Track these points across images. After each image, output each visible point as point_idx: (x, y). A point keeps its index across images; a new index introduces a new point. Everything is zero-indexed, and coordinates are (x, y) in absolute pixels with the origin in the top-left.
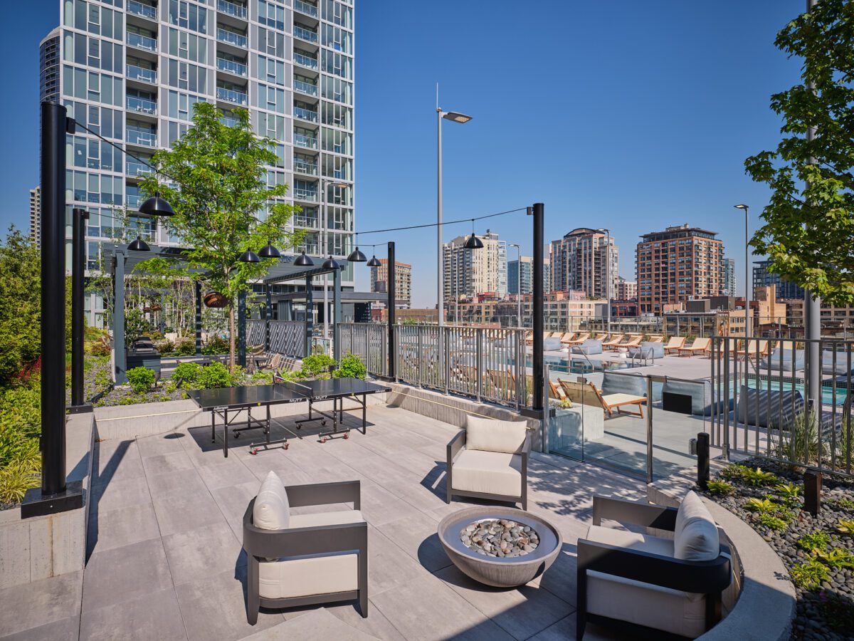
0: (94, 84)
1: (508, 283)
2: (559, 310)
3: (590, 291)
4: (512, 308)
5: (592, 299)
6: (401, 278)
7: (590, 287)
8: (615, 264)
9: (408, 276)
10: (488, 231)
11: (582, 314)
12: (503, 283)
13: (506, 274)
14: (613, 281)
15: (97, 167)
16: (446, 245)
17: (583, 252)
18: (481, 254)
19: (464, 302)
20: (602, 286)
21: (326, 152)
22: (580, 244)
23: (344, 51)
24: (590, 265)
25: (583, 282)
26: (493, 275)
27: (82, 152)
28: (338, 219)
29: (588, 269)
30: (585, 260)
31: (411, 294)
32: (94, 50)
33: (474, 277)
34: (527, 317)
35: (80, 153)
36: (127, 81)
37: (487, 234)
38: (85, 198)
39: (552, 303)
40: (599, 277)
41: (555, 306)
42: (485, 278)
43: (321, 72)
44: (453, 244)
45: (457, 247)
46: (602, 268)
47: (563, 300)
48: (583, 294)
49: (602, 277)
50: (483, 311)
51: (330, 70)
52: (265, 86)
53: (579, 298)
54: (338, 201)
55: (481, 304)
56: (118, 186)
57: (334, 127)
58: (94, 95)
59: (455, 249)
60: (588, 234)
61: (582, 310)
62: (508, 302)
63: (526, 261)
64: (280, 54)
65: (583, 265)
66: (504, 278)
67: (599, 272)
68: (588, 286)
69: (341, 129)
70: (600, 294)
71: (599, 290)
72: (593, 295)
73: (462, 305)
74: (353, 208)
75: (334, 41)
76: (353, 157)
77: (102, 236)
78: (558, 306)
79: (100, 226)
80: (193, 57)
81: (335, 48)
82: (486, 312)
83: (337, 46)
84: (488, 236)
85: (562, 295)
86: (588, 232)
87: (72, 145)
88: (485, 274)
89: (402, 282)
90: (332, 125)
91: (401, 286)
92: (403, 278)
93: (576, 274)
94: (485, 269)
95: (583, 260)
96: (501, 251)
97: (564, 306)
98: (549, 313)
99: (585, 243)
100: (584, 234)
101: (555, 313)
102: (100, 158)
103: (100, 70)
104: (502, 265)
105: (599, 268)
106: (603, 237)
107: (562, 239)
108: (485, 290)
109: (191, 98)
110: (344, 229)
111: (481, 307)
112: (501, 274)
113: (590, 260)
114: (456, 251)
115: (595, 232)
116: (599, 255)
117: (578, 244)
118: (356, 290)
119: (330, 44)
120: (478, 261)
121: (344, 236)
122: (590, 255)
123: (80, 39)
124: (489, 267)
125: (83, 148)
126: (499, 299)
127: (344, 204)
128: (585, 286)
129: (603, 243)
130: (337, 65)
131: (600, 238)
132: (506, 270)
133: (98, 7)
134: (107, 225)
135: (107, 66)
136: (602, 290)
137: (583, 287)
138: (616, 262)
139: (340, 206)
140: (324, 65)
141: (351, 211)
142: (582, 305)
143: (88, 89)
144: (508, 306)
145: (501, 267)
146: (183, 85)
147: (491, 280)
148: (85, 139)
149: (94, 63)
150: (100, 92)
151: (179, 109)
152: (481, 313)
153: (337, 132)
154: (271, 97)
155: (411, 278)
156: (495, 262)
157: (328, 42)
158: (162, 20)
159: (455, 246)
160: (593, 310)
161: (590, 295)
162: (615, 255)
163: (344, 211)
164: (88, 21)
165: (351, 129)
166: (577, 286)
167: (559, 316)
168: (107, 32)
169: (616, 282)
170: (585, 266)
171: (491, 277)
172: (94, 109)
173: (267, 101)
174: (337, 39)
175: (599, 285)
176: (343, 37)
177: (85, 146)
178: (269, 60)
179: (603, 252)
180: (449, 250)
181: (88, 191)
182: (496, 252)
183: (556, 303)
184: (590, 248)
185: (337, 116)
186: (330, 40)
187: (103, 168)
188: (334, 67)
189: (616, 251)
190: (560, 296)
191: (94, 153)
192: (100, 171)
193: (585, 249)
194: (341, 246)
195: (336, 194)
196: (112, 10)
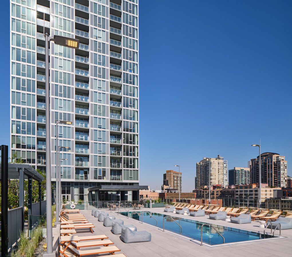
0: (24, 98)
1: (229, 180)
2: (254, 193)
3: (272, 183)
4: (230, 192)
5: (272, 187)
6: (177, 179)
7: (272, 182)
8: (286, 170)
9: (180, 177)
10: (218, 156)
11: (266, 195)
12: (226, 180)
13: (228, 176)
14: (284, 178)
15: (25, 133)
16: (198, 163)
17: (268, 164)
18: (215, 167)
19: (206, 189)
20: (278, 181)
21: (125, 120)
22: (266, 160)
23: (134, 72)
24: (272, 171)
25: (268, 179)
26: (221, 177)
27: (19, 128)
28: (131, 151)
29: (270, 172)
30: (269, 168)
31: (182, 186)
32: (24, 84)
33: (212, 177)
34: (237, 196)
35: (18, 128)
36: (37, 96)
37: (218, 157)
38: (20, 147)
39: (250, 189)
40: (276, 176)
41: (252, 191)
42: (217, 178)
43: (123, 84)
44: (201, 162)
45: (203, 164)
46: (278, 172)
47: (256, 188)
48: (267, 185)
49: (278, 176)
50: (215, 193)
51: (127, 82)
52: (97, 92)
53: (265, 187)
54: (131, 143)
55: (214, 190)
56: (34, 141)
57: (129, 108)
58: (24, 103)
59: (202, 165)
60: (270, 155)
61: (266, 193)
62: (227, 189)
63: (238, 170)
64: (104, 77)
65: (268, 170)
66: (226, 177)
67: (276, 174)
68: (270, 181)
69: (132, 109)
70: (277, 185)
71: (277, 183)
72: (273, 185)
73: (205, 191)
74: (138, 145)
75: (129, 68)
76: (138, 122)
77: (27, 163)
78: (253, 191)
79: (26, 159)
80: (65, 83)
81: (130, 72)
82: (216, 194)
83: (130, 71)
84: (218, 158)
85: (255, 185)
86: (270, 154)
87: (15, 124)
88: (217, 176)
89: (177, 180)
90: (128, 107)
91: (177, 182)
92: (178, 179)
93: (264, 175)
94: (217, 174)
95: (268, 168)
96: (225, 165)
97: (256, 191)
98: (248, 194)
99: (269, 160)
100: (268, 155)
101: (252, 195)
102: (26, 130)
103: (26, 92)
104: (226, 171)
105: (277, 172)
106: (278, 157)
107: (256, 158)
108: (217, 183)
109: (64, 101)
110: (134, 156)
111: (214, 191)
112: (225, 176)
113: (271, 168)
114: (203, 166)
115: (274, 154)
116: (276, 165)
117: (265, 160)
118: (140, 185)
119: (127, 70)
120: (213, 170)
121: (134, 159)
122: (271, 165)
123: (18, 80)
124: (219, 173)
125: (19, 126)
126: (223, 187)
127: (134, 144)
128: (269, 181)
129: (278, 159)
130: (131, 79)
131: (277, 157)
132: (228, 174)
133: (25, 65)
134: (29, 158)
135: (29, 90)
136: (278, 183)
137: (268, 181)
138: (286, 168)
139: (132, 145)
140: (124, 80)
141: (137, 147)
142: (266, 190)
143: (21, 101)
144: (227, 191)
145: (225, 172)
146: (61, 95)
147: (220, 179)
148: (20, 122)
149: (24, 89)
150: (26, 101)
151: (59, 106)
152: (214, 194)
153: (131, 111)
154: (100, 97)
155: (182, 179)
156: (222, 170)
157: (126, 70)
158: (52, 68)
159: (202, 163)
160: (272, 193)
161: (272, 185)
162: (285, 165)
163: (134, 147)
164: (21, 72)
165: (137, 109)
166: (264, 181)
167: (254, 196)
168: (29, 76)
169: (286, 179)
170: (269, 171)
171: (220, 178)
172: (24, 109)
173: (98, 99)
174: (130, 67)
175: (276, 180)
176: (134, 66)
177: (20, 125)
178: (99, 80)
179: (279, 164)
180: (199, 166)
181: (21, 144)
182: (222, 166)
183: (252, 189)
184: (271, 162)
185: (131, 103)
186: (127, 68)
187: (27, 134)
188: (129, 80)
189: (286, 163)
190: (254, 186)
191: (24, 127)
192: (26, 135)
193: (269, 162)
194: (133, 163)
195: (130, 139)
196: (31, 66)
